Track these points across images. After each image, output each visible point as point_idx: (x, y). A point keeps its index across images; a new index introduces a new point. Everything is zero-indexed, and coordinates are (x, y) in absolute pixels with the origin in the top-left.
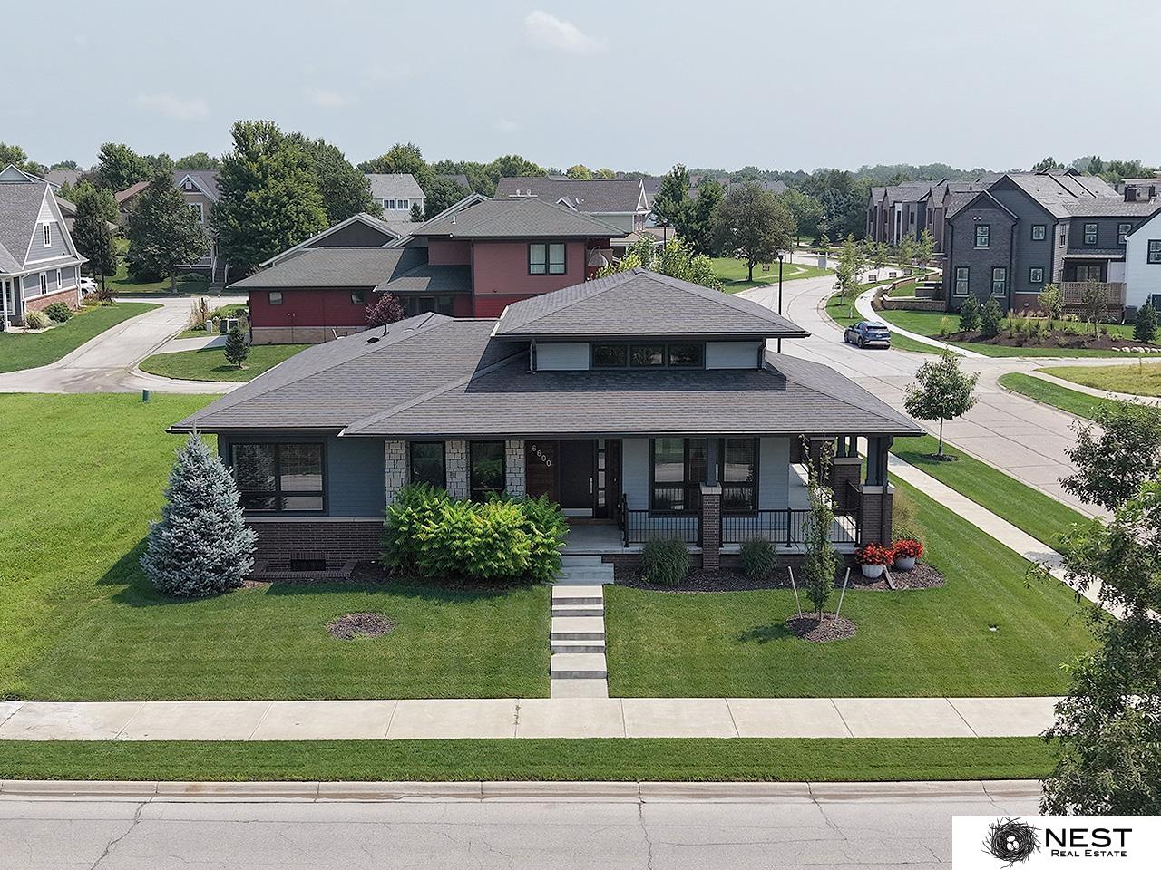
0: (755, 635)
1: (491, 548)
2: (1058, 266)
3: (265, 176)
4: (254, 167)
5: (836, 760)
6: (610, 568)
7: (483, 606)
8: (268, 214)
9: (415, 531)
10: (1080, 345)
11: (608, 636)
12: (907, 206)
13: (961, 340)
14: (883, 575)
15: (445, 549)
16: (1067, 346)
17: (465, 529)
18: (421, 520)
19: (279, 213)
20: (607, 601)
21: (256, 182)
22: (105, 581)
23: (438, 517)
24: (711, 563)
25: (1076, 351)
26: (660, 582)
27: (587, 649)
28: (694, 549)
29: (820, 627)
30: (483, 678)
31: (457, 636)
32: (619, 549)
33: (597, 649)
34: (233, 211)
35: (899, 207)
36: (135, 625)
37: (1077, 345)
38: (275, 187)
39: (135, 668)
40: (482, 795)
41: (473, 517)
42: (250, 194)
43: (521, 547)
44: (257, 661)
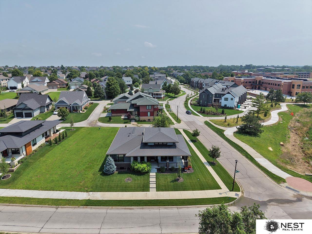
0: (172, 181)
1: (143, 170)
2: (213, 100)
3: (112, 84)
4: (110, 83)
5: (180, 203)
6: (156, 170)
7: (142, 176)
8: (112, 90)
9: (134, 167)
10: (214, 114)
11: (156, 182)
12: (196, 82)
13: (200, 113)
14: (187, 171)
15: (138, 169)
16: (213, 115)
17: (140, 167)
18: (135, 166)
19: (114, 89)
20: (156, 176)
21: (111, 85)
22: (99, 171)
23: (137, 166)
24: (168, 169)
25: (214, 116)
26: (162, 172)
27: (154, 183)
28: (166, 167)
29: (179, 180)
30: (142, 189)
31: (139, 182)
32: (157, 167)
33: (155, 183)
34: (108, 89)
35: (195, 82)
36: (103, 179)
37: (215, 114)
38: (113, 86)
39: (104, 187)
40: (143, 208)
41: (141, 166)
42: (110, 87)
43: (146, 170)
44: (117, 186)
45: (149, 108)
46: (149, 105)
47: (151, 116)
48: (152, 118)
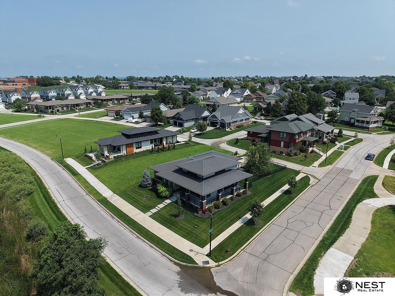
0: (172, 215)
6: (176, 199)
7: (158, 199)
11: (161, 209)
14: (199, 213)
20: (168, 204)
24: (186, 203)
27: (157, 209)
29: (178, 217)
31: (150, 202)
36: (134, 189)
39: (126, 194)
45: (283, 136)
46: (283, 132)
47: (284, 147)
48: (285, 150)
